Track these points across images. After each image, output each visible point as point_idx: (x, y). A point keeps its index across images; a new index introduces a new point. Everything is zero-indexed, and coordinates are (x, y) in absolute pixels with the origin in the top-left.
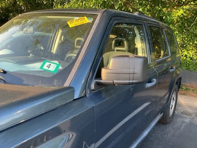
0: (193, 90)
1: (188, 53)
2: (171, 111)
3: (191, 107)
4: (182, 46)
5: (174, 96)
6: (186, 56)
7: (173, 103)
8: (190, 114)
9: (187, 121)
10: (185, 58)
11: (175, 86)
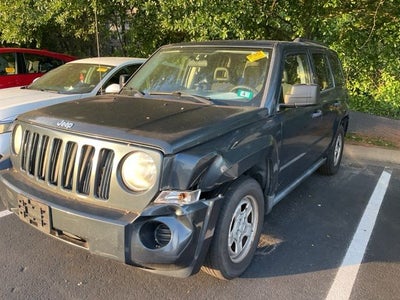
0: (367, 141)
1: (361, 85)
2: (336, 160)
3: (362, 160)
4: (351, 75)
5: (339, 140)
6: (358, 90)
7: (338, 150)
8: (361, 167)
9: (357, 172)
10: (356, 94)
11: (341, 127)
